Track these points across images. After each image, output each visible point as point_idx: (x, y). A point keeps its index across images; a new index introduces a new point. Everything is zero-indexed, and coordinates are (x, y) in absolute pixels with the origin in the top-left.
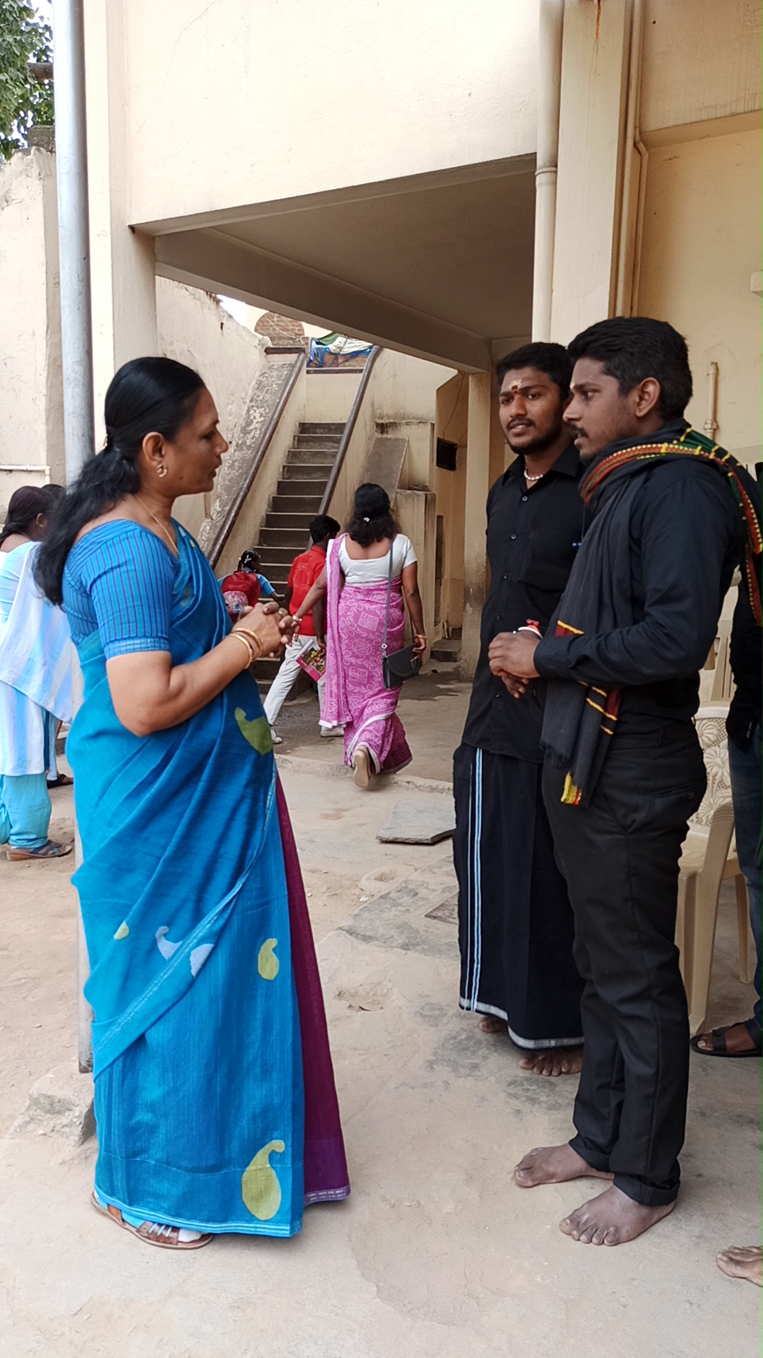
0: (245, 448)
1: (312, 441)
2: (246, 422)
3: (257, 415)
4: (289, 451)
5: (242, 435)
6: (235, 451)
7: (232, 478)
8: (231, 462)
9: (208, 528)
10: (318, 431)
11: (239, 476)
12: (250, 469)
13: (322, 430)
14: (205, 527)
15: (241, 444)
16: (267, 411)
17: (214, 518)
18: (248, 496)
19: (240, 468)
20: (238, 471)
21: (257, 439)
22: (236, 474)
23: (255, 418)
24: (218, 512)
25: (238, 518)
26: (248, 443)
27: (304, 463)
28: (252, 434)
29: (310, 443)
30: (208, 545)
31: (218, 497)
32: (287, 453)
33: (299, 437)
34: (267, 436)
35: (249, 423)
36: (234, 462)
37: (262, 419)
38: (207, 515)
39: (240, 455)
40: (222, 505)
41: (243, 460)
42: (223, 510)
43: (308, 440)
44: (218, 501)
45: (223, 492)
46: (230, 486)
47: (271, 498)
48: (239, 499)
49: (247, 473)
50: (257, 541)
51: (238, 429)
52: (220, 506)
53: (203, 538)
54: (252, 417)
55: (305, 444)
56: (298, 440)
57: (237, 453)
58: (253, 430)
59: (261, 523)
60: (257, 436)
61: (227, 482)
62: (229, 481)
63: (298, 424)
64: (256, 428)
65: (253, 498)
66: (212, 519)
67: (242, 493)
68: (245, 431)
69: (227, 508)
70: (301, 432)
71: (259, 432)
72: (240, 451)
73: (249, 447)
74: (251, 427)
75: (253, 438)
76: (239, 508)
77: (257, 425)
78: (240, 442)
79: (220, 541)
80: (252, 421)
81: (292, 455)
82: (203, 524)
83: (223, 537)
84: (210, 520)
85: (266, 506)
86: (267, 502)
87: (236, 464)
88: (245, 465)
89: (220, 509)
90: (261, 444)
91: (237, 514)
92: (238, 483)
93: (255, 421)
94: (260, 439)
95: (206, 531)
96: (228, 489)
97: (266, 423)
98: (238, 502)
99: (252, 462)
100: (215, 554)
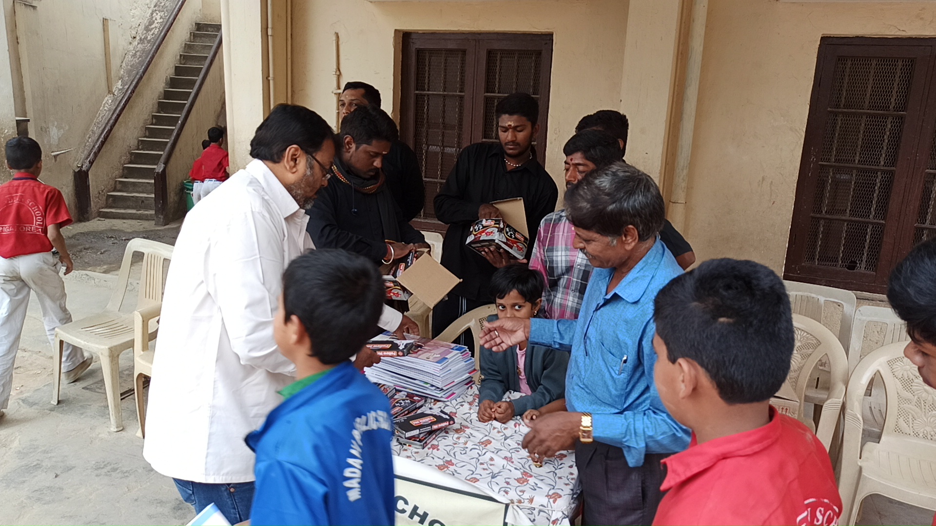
0: (146, 42)
1: (204, 37)
2: (149, 22)
3: (158, 18)
4: (185, 44)
5: (145, 32)
6: (138, 44)
7: (133, 64)
8: (134, 52)
9: (110, 101)
10: (209, 29)
11: (139, 63)
12: (146, 58)
13: (212, 29)
14: (108, 100)
15: (144, 39)
16: (166, 14)
17: (116, 93)
18: (144, 78)
19: (140, 56)
20: (138, 59)
21: (155, 35)
22: (137, 61)
23: (156, 19)
24: (119, 90)
25: (134, 94)
26: (149, 38)
27: (197, 53)
28: (152, 31)
29: (203, 39)
30: (109, 114)
31: (121, 78)
32: (183, 45)
33: (194, 33)
34: (162, 34)
35: (151, 23)
36: (136, 52)
37: (162, 20)
38: (110, 91)
39: (142, 47)
40: (123, 85)
41: (143, 51)
42: (123, 88)
43: (201, 36)
44: (120, 81)
45: (125, 74)
46: (130, 70)
47: (169, 78)
48: (136, 80)
49: (143, 61)
50: (155, 110)
51: (142, 27)
52: (121, 85)
53: (106, 108)
54: (154, 19)
55: (199, 38)
56: (194, 36)
57: (139, 46)
58: (153, 28)
59: (159, 96)
60: (156, 33)
61: (129, 67)
62: (131, 66)
63: (194, 24)
64: (156, 27)
65: (149, 79)
66: (114, 94)
67: (138, 76)
68: (147, 29)
69: (126, 87)
70: (197, 30)
71: (158, 30)
72: (142, 44)
73: (149, 41)
74: (153, 26)
75: (152, 35)
76: (135, 87)
77: (157, 25)
78: (143, 37)
79: (117, 112)
80: (154, 22)
81: (188, 47)
82: (106, 99)
83: (119, 108)
84: (112, 95)
85: (164, 85)
86: (165, 81)
87: (138, 54)
88: (144, 54)
89: (121, 87)
90: (157, 39)
91: (133, 92)
92: (137, 68)
93: (156, 22)
94: (157, 36)
95: (108, 104)
96: (129, 72)
97: (164, 24)
98: (134, 83)
99: (149, 53)
100: (111, 121)
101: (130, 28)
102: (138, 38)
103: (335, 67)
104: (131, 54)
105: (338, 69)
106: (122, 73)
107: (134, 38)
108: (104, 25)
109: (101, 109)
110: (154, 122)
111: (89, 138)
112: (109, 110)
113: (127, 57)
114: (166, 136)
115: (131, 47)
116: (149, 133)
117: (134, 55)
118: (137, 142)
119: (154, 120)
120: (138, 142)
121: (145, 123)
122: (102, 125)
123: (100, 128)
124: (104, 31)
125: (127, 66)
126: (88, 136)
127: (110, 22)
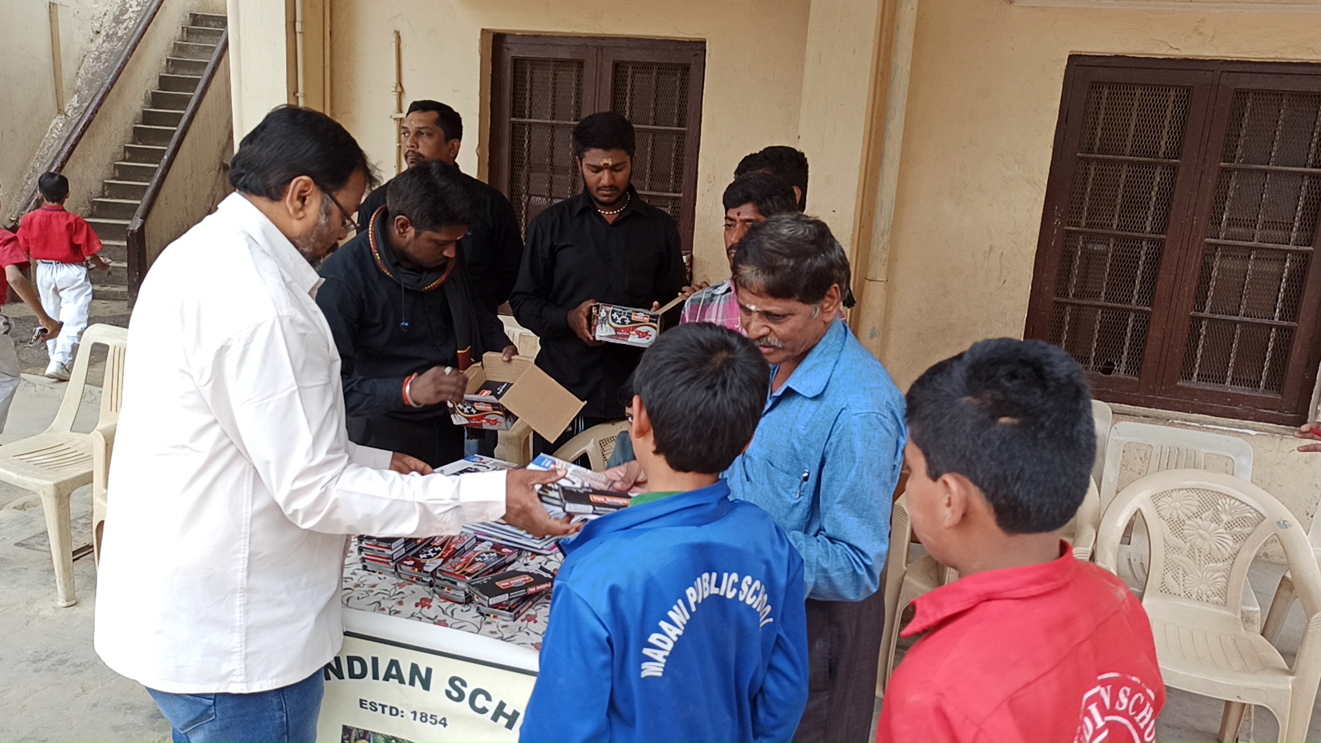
0: (115, 39)
1: (202, 34)
2: (121, 10)
3: (134, 5)
4: (175, 44)
5: (114, 24)
6: (104, 41)
7: (96, 71)
8: (97, 53)
9: (61, 125)
10: (211, 23)
11: (105, 70)
12: (116, 63)
13: (215, 23)
14: (57, 123)
15: (112, 35)
17: (69, 114)
18: (112, 91)
19: (107, 61)
20: (104, 63)
21: (130, 30)
22: (102, 67)
23: (131, 6)
24: (75, 108)
25: (97, 116)
26: (120, 34)
27: (192, 56)
28: (125, 24)
29: (201, 37)
30: (58, 144)
31: (77, 91)
32: (172, 46)
33: (188, 29)
34: (140, 28)
35: (123, 11)
36: (101, 54)
37: (139, 8)
38: (60, 111)
39: (109, 46)
40: (80, 101)
41: (112, 52)
42: (81, 106)
43: (199, 33)
44: (76, 96)
45: (84, 86)
46: (92, 80)
47: (150, 92)
48: (100, 95)
49: (112, 68)
50: (129, 139)
51: (110, 17)
52: (78, 102)
53: (54, 135)
54: (128, 6)
55: (195, 36)
56: (187, 32)
57: (105, 44)
58: (126, 20)
59: (135, 120)
60: (130, 26)
61: (89, 76)
62: (92, 74)
63: (188, 15)
64: (130, 18)
65: (120, 93)
66: (66, 115)
67: (103, 90)
68: (117, 20)
69: (86, 104)
70: (193, 24)
71: (133, 22)
72: (109, 42)
73: (120, 39)
74: (125, 17)
75: (125, 29)
76: (99, 105)
77: (132, 15)
78: (111, 32)
79: (72, 140)
80: (127, 10)
81: (179, 48)
82: (55, 121)
83: (74, 136)
84: (63, 116)
85: (142, 103)
86: (143, 97)
87: (103, 56)
88: (112, 58)
89: (78, 105)
90: (132, 36)
91: (95, 111)
92: (101, 77)
93: (131, 10)
94: (133, 30)
95: (57, 128)
96: (90, 83)
97: (143, 13)
98: (97, 99)
99: (120, 57)
100: (63, 155)
101: (92, 19)
102: (103, 33)
103: (395, 80)
104: (92, 56)
105: (400, 83)
106: (79, 84)
107: (98, 32)
108: (50, 12)
109: (47, 136)
110: (127, 158)
111: (28, 178)
112: (59, 138)
113: (86, 60)
114: (145, 178)
115: (93, 47)
116: (120, 174)
117: (98, 59)
118: (101, 186)
119: (127, 155)
120: (103, 186)
121: (114, 158)
122: (48, 161)
123: (45, 164)
124: (51, 21)
125: (86, 74)
126: (27, 175)
127: (60, 9)
